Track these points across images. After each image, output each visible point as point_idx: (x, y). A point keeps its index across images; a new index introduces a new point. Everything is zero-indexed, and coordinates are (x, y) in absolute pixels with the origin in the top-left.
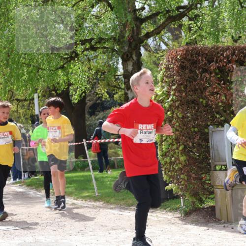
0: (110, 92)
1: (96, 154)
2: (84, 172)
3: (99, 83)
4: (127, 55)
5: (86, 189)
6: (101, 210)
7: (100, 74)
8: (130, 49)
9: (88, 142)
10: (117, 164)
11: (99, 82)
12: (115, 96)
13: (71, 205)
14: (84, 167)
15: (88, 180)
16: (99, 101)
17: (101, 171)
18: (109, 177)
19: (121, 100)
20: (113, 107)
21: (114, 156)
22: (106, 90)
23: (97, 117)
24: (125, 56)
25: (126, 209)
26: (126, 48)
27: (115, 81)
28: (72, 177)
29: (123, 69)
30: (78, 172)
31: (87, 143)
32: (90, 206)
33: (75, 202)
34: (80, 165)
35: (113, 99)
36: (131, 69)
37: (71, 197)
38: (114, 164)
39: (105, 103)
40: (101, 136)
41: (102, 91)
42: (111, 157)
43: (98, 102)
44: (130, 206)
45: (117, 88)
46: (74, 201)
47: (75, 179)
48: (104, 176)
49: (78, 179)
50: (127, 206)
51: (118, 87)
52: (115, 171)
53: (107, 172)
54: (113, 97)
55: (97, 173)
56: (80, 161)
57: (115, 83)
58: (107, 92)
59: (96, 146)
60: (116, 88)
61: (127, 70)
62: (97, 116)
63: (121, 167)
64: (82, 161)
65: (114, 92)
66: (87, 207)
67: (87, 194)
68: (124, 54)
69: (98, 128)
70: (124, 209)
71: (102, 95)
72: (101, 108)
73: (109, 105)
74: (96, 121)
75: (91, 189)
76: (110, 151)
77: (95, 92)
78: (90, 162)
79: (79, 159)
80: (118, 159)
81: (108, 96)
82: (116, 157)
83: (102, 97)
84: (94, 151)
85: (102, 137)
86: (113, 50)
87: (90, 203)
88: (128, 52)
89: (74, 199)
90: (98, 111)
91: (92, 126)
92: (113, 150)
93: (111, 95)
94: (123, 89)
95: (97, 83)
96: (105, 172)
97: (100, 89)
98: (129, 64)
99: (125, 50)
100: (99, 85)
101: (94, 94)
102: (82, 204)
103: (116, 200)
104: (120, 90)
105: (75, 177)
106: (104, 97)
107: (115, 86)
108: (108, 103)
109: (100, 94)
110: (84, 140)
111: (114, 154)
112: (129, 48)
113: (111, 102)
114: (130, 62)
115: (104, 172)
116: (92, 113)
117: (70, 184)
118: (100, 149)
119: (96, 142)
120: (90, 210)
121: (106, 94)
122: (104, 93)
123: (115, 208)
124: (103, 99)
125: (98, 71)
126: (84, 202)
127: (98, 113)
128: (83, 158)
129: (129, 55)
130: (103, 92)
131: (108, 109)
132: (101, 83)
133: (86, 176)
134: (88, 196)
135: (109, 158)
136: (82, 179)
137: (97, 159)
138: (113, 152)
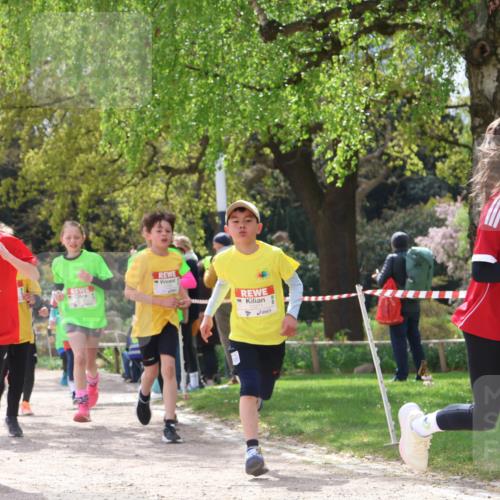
0: (428, 153)
2: (352, 377)
3: (394, 129)
4: (483, 49)
5: (363, 425)
6: (409, 486)
7: (398, 101)
8: (491, 30)
9: (369, 292)
10: (446, 358)
11: (396, 124)
12: (439, 165)
13: (320, 467)
14: (354, 363)
15: (369, 400)
16: (394, 179)
17: (402, 376)
18: (425, 394)
19: (456, 177)
20: (434, 196)
21: (435, 336)
22: (415, 149)
23: (388, 225)
24: (476, 52)
25: (480, 487)
26: (480, 28)
27: (441, 122)
28: (321, 390)
29: (471, 86)
30: (337, 377)
31: (366, 295)
32: (374, 473)
33: (333, 458)
34: (341, 358)
35: (435, 175)
36: (493, 91)
37: (322, 445)
38: (438, 358)
39: (412, 185)
40: (405, 276)
41: (404, 150)
42: (428, 338)
43: (389, 181)
44: (491, 480)
45: (447, 141)
46: (328, 457)
47: (329, 395)
48: (412, 390)
49: (336, 396)
50: (482, 480)
51: (451, 139)
52: (440, 378)
53: (419, 378)
54: (434, 167)
55: (390, 381)
56: (339, 346)
57: (442, 130)
58: (418, 154)
59: (389, 304)
60: (443, 143)
61: (481, 92)
62: (386, 221)
63: (456, 369)
64: (346, 346)
65: (437, 154)
66: (365, 475)
67: (366, 440)
68: (474, 44)
69: (395, 255)
70: (473, 486)
71: (405, 162)
72: (400, 200)
73: (423, 190)
74: (384, 235)
75: (375, 426)
76: (425, 322)
77: (383, 153)
78: (374, 351)
79: (337, 339)
80: (448, 344)
81: (421, 165)
82: (443, 338)
83: (403, 167)
84: (382, 319)
85: (409, 280)
86: (442, 33)
87: (374, 465)
88: (486, 37)
89: (329, 453)
90: (390, 208)
91: (373, 249)
92: (433, 320)
93: (430, 165)
94: (465, 146)
95: (389, 128)
96: (412, 379)
97: (399, 146)
98: (486, 74)
99: (476, 33)
100: (395, 134)
101: (380, 158)
102: (351, 468)
103: (449, 459)
104: (457, 149)
105: (330, 389)
106: (408, 167)
107: (441, 138)
108: (421, 186)
109: (397, 158)
110: (359, 288)
111: (436, 330)
112: (488, 27)
113: (427, 182)
114: (491, 67)
115: (408, 380)
116: (374, 214)
117: (317, 409)
118: (402, 314)
119: (393, 295)
120: (376, 485)
121: (416, 160)
122: (408, 156)
123: (447, 482)
124: (408, 174)
125: (393, 94)
126: (356, 460)
127: (390, 212)
128: (349, 339)
129: (488, 48)
130: (407, 152)
131: (418, 203)
132: (400, 128)
133: (359, 389)
134: (367, 445)
135: (423, 342)
136: (350, 396)
137: (389, 342)
138: (434, 325)
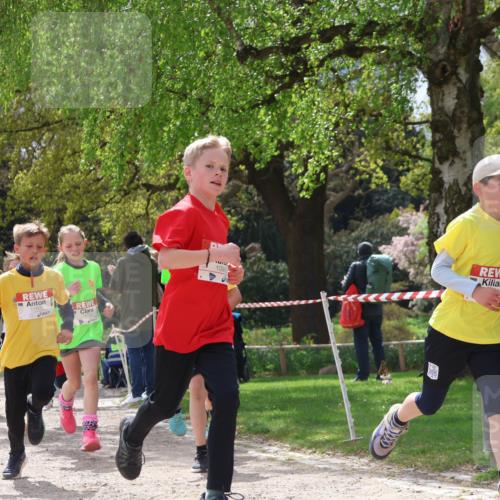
0: (392, 166)
1: (352, 331)
2: (316, 378)
3: (361, 145)
4: (444, 69)
5: (326, 424)
6: (365, 479)
7: (366, 118)
8: (452, 51)
9: (332, 298)
10: (405, 358)
11: (363, 140)
12: (403, 179)
13: (283, 463)
14: (319, 365)
15: (332, 399)
16: (360, 192)
17: (363, 376)
18: (384, 393)
19: (418, 189)
20: (397, 206)
21: (395, 338)
22: (381, 163)
23: (354, 235)
24: (438, 72)
25: (432, 478)
26: (442, 50)
27: (406, 138)
28: (287, 391)
29: (432, 104)
30: (303, 378)
31: (330, 301)
32: (333, 467)
33: (296, 455)
34: (308, 361)
35: (399, 187)
36: (453, 107)
38: (398, 358)
39: (377, 197)
40: (366, 282)
41: (371, 165)
42: (388, 340)
43: (356, 194)
44: (441, 471)
45: (410, 156)
46: (291, 453)
47: (294, 395)
48: (372, 389)
49: (301, 396)
50: (433, 472)
51: (414, 153)
53: (378, 378)
54: (398, 180)
55: (352, 381)
56: (305, 349)
57: (405, 145)
58: (382, 168)
59: (351, 308)
60: (407, 158)
61: (442, 109)
62: (353, 231)
63: (414, 368)
64: (312, 349)
65: (401, 168)
66: (325, 469)
67: (327, 437)
68: (435, 64)
69: (358, 263)
70: (425, 477)
71: (371, 176)
72: (366, 211)
73: (387, 201)
74: (351, 244)
75: (336, 423)
76: (387, 324)
77: (351, 168)
78: (336, 353)
79: (304, 342)
80: (407, 344)
81: (385, 178)
82: (403, 339)
83: (369, 181)
84: (345, 324)
85: (368, 286)
86: (405, 54)
87: (334, 460)
88: (447, 58)
89: (293, 450)
90: (356, 219)
91: (341, 257)
92: (393, 323)
93: (394, 178)
94: (427, 160)
95: (357, 143)
96: (372, 379)
97: (366, 161)
98: (446, 92)
99: (438, 54)
100: (362, 149)
101: (347, 172)
102: (313, 463)
103: (403, 452)
104: (420, 163)
105: (296, 390)
106: (374, 180)
107: (406, 153)
108: (385, 198)
109: (364, 172)
110: (323, 294)
111: (397, 332)
112: (449, 48)
113: (391, 195)
114: (451, 86)
115: (369, 379)
116: (341, 224)
117: (282, 409)
118: (363, 317)
119: (355, 299)
120: (335, 478)
121: (381, 174)
122: (374, 170)
123: (402, 475)
124: (373, 186)
125: (361, 112)
126: (317, 456)
127: (356, 223)
128: (315, 343)
129: (449, 68)
130: (373, 166)
131: (383, 214)
132: (366, 144)
133: (323, 389)
134: (328, 441)
135: (384, 343)
136: (314, 395)
137: (352, 344)
138: (395, 327)
